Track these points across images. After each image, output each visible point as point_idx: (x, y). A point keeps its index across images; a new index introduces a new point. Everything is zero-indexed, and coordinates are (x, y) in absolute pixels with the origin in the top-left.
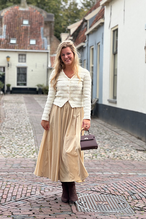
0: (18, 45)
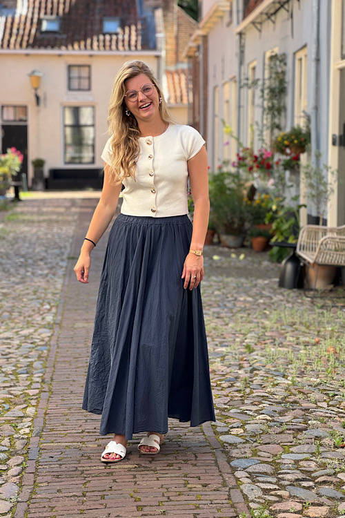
0: (64, 36)
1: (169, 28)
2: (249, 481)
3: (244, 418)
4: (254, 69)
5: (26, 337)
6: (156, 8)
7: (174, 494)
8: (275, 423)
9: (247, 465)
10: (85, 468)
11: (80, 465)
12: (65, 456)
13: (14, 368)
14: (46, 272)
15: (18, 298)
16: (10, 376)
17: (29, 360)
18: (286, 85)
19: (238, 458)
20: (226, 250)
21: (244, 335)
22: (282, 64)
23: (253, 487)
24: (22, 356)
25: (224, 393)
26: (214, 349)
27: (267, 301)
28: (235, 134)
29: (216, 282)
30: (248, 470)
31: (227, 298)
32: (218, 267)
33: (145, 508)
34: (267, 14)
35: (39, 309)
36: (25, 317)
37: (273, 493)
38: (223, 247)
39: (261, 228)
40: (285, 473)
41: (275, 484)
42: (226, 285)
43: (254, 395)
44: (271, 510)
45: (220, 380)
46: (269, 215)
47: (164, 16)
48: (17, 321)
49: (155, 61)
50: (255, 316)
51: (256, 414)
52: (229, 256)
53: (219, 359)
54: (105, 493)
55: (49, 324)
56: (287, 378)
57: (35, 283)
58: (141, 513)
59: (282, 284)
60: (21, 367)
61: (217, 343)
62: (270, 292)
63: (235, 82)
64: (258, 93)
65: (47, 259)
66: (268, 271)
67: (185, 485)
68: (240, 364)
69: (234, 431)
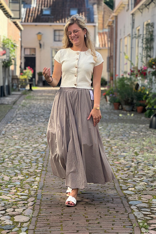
0: (53, 17)
1: (100, 13)
2: (138, 210)
3: (134, 183)
4: (139, 30)
5: (35, 148)
6: (94, 4)
7: (103, 215)
8: (149, 186)
9: (136, 204)
10: (62, 203)
11: (60, 202)
12: (53, 198)
13: (30, 161)
14: (44, 120)
15: (31, 131)
16: (28, 164)
17: (37, 157)
18: (154, 37)
19: (132, 201)
20: (125, 112)
21: (134, 148)
22: (152, 27)
23: (140, 213)
24: (33, 155)
25: (125, 172)
26: (120, 154)
27: (144, 134)
28: (130, 59)
29: (121, 125)
30: (137, 206)
31: (126, 132)
32: (122, 119)
33: (90, 221)
34: (145, 5)
35: (41, 136)
36: (34, 139)
37: (148, 216)
38: (124, 111)
39: (141, 102)
40: (154, 207)
41: (149, 212)
42: (125, 127)
43: (139, 173)
44: (148, 223)
45: (123, 167)
46: (145, 96)
47: (98, 7)
48: (31, 141)
49: (93, 28)
50: (139, 140)
51: (140, 182)
52: (127, 115)
53: (123, 158)
54: (71, 214)
55: (45, 142)
56: (154, 167)
57: (39, 125)
58: (88, 223)
59: (151, 127)
60: (33, 160)
61: (122, 151)
62: (145, 130)
63: (130, 36)
64: (141, 40)
65: (44, 115)
66: (144, 121)
67: (108, 211)
68: (132, 160)
69: (130, 189)
